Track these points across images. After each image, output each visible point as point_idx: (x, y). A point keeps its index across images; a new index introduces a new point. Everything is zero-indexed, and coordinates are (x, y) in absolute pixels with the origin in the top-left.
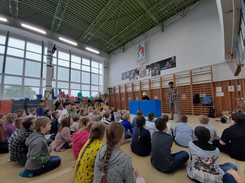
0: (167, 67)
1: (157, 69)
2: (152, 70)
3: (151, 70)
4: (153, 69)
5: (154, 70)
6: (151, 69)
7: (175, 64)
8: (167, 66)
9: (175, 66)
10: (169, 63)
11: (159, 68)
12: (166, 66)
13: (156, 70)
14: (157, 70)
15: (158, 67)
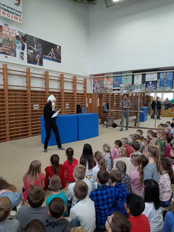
0: (51, 57)
1: (38, 53)
2: (28, 48)
3: (26, 47)
4: (31, 49)
5: (32, 51)
6: (26, 44)
7: (60, 58)
8: (52, 55)
9: (60, 62)
10: (55, 51)
11: (40, 53)
12: (50, 55)
13: (35, 53)
14: (38, 55)
15: (39, 50)
